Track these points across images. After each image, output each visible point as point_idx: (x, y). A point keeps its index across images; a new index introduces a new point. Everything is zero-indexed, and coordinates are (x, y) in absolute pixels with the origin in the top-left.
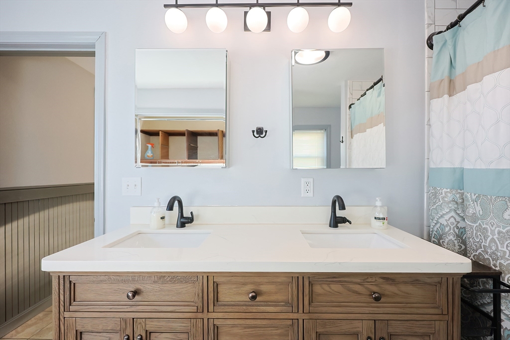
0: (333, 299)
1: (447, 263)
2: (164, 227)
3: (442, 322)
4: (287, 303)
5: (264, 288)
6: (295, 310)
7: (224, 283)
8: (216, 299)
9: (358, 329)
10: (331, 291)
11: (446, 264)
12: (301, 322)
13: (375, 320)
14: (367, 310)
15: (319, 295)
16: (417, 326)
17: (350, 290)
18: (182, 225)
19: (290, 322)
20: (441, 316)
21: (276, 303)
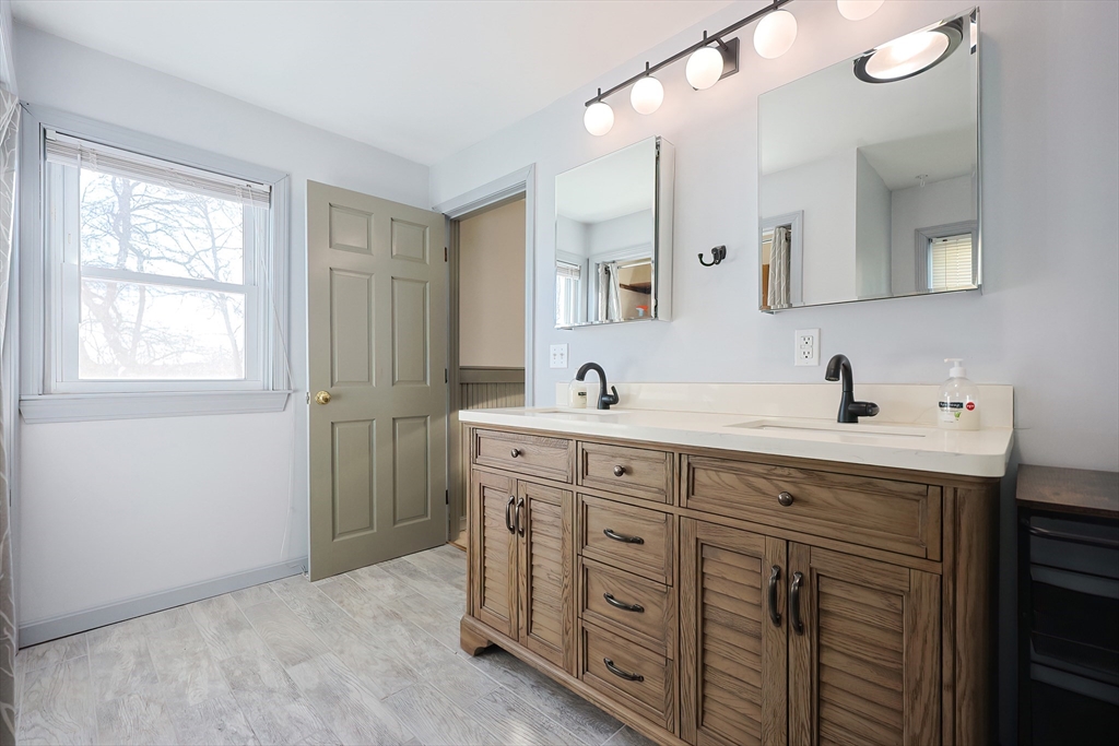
0: (723, 495)
1: (921, 451)
2: (584, 406)
3: (926, 576)
4: (661, 491)
5: (635, 465)
6: (669, 500)
7: (595, 452)
8: (585, 471)
9: (758, 549)
10: (720, 482)
11: (917, 452)
12: (676, 518)
13: (788, 541)
14: (773, 521)
15: (705, 486)
16: (869, 569)
17: (750, 485)
18: (605, 406)
19: (663, 516)
20: (925, 561)
21: (646, 487)
